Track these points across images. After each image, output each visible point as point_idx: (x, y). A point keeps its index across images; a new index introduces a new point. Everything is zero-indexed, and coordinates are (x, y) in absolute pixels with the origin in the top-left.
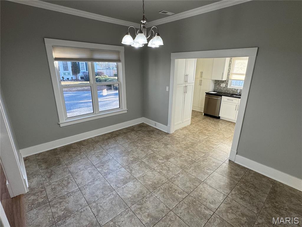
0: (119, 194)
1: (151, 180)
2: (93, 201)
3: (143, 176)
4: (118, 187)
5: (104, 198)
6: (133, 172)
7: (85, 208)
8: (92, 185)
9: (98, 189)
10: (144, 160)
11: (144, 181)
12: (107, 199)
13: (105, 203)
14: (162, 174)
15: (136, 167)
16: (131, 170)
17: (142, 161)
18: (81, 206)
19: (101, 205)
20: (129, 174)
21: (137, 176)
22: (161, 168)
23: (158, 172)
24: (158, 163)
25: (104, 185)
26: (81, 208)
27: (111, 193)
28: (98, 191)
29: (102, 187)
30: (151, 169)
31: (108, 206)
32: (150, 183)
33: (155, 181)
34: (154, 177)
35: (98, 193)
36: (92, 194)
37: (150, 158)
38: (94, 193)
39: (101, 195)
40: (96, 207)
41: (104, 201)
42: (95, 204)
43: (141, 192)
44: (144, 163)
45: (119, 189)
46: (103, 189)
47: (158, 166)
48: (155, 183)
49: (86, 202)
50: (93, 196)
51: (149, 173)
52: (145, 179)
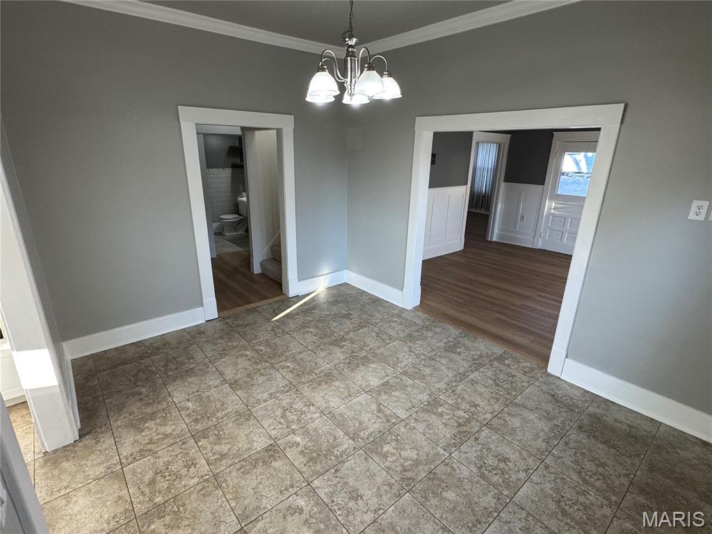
1: (333, 388)
3: (350, 396)
6: (374, 407)
10: (347, 444)
11: (348, 387)
14: (305, 400)
15: (369, 420)
16: (380, 411)
17: (353, 440)
20: (382, 402)
21: (363, 398)
22: (303, 416)
23: (313, 405)
24: (306, 432)
30: (330, 413)
32: (337, 383)
33: (324, 386)
37: (329, 452)
43: (352, 370)
44: (347, 434)
47: (310, 421)
48: (326, 383)
51: (335, 403)
52: (347, 391)
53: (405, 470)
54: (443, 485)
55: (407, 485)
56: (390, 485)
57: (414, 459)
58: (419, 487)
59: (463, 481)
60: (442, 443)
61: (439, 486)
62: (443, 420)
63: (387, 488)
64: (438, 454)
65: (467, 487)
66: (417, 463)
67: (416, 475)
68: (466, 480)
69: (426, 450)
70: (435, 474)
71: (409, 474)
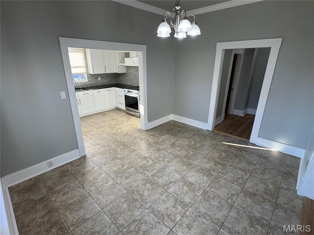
0: (208, 185)
2: (226, 203)
4: (200, 188)
5: (218, 196)
6: (173, 180)
7: (238, 207)
8: (209, 214)
9: (210, 205)
12: (218, 192)
13: (223, 193)
17: (152, 175)
18: (238, 212)
19: (226, 195)
20: (177, 183)
21: (178, 176)
25: (202, 201)
26: (240, 211)
27: (209, 191)
28: (214, 204)
29: (207, 203)
31: (224, 189)
34: (176, 165)
35: (216, 203)
36: (220, 208)
38: (218, 207)
39: (216, 199)
40: (231, 198)
41: (221, 194)
42: (229, 201)
45: (201, 187)
46: (208, 201)
47: (159, 164)
49: (232, 210)
50: (222, 206)
53: (137, 191)
54: (130, 204)
55: (131, 192)
56: (131, 187)
57: (143, 194)
58: (130, 196)
59: (131, 212)
60: (154, 206)
61: (130, 203)
62: (170, 208)
63: (130, 186)
64: (147, 203)
65: (128, 213)
66: (142, 195)
67: (135, 195)
68: (132, 213)
69: (149, 199)
70: (136, 201)
71: (136, 192)
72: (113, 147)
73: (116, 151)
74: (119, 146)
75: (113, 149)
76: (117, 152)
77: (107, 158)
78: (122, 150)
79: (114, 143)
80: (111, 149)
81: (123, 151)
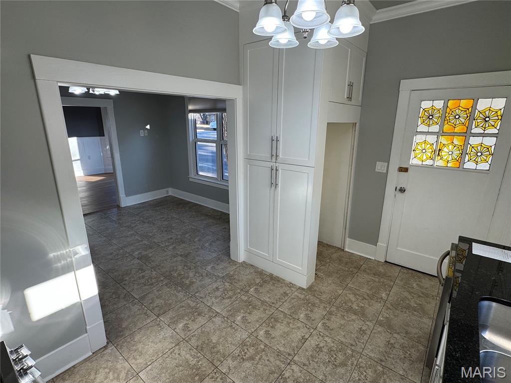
72: (191, 274)
73: (185, 266)
74: (179, 275)
75: (190, 268)
76: (183, 264)
77: (197, 256)
78: (175, 268)
79: (192, 283)
80: (194, 270)
81: (173, 267)
